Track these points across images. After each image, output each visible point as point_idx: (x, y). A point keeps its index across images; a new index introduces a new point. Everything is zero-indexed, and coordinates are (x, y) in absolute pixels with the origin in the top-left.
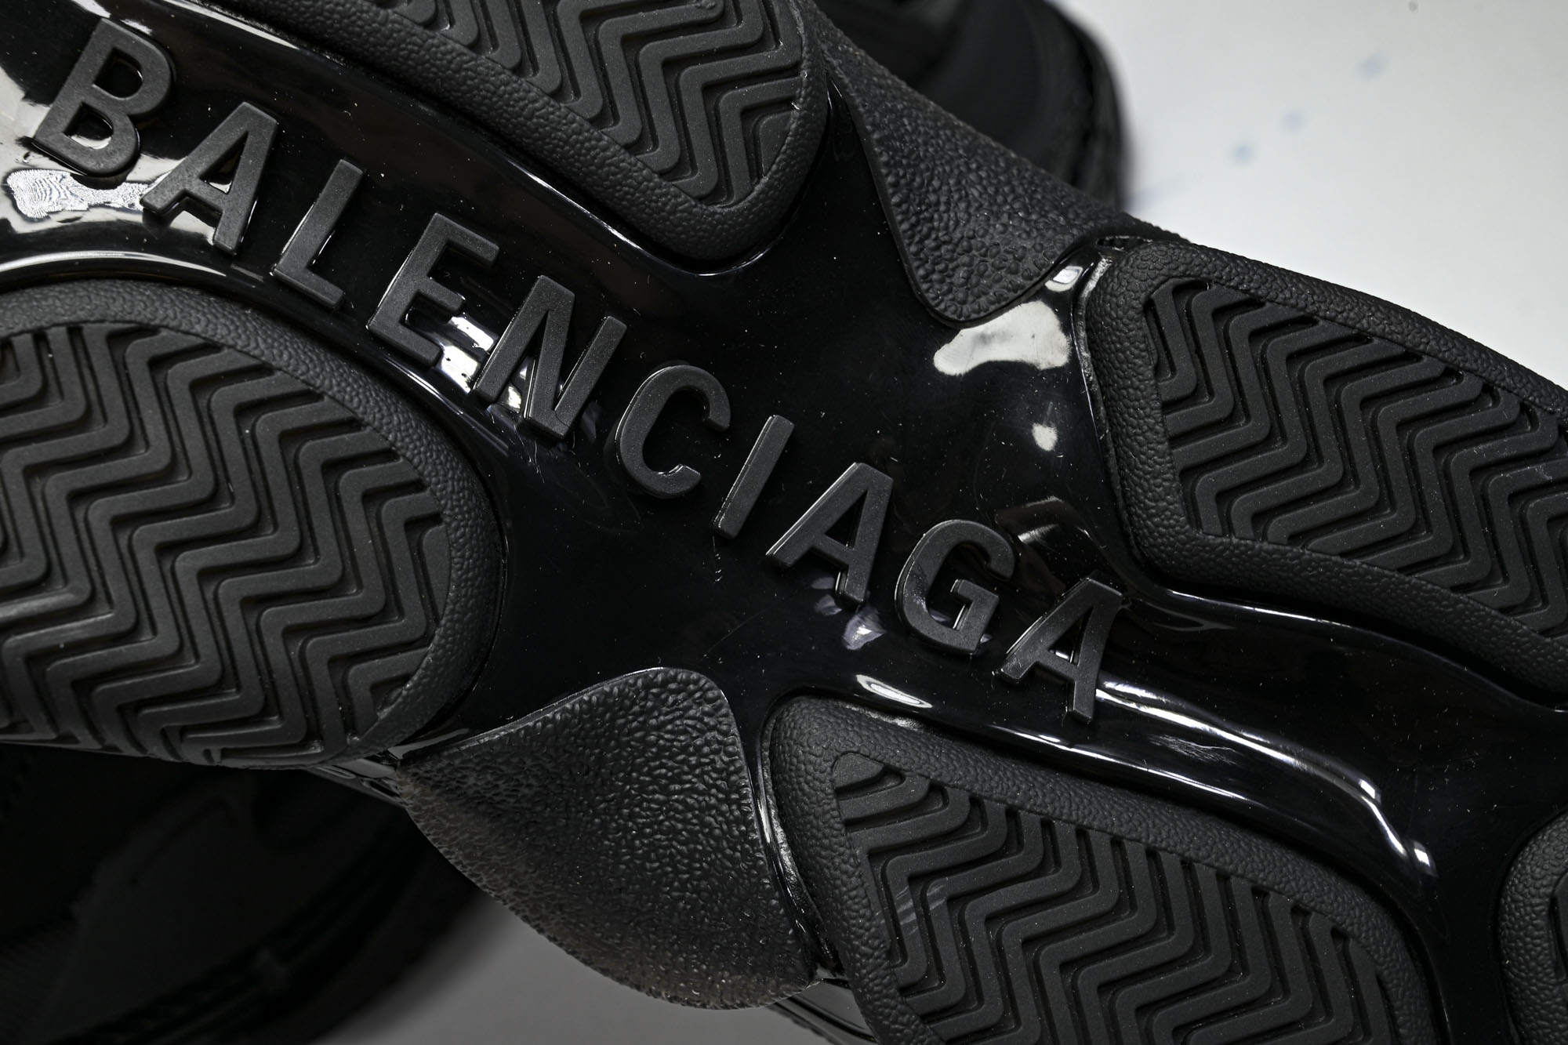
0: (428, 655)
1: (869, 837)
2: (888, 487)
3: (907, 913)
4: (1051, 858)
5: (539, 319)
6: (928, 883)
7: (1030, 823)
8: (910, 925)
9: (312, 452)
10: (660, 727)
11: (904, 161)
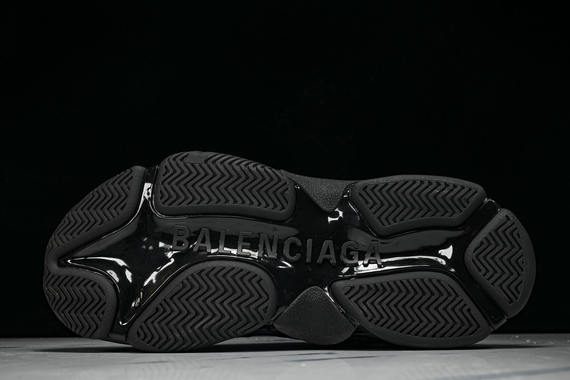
0: (269, 301)
1: (353, 299)
2: (332, 242)
3: (365, 308)
4: (385, 290)
5: (263, 241)
6: (366, 302)
7: (378, 285)
8: (366, 310)
9: (237, 277)
10: (313, 298)
11: (311, 189)
